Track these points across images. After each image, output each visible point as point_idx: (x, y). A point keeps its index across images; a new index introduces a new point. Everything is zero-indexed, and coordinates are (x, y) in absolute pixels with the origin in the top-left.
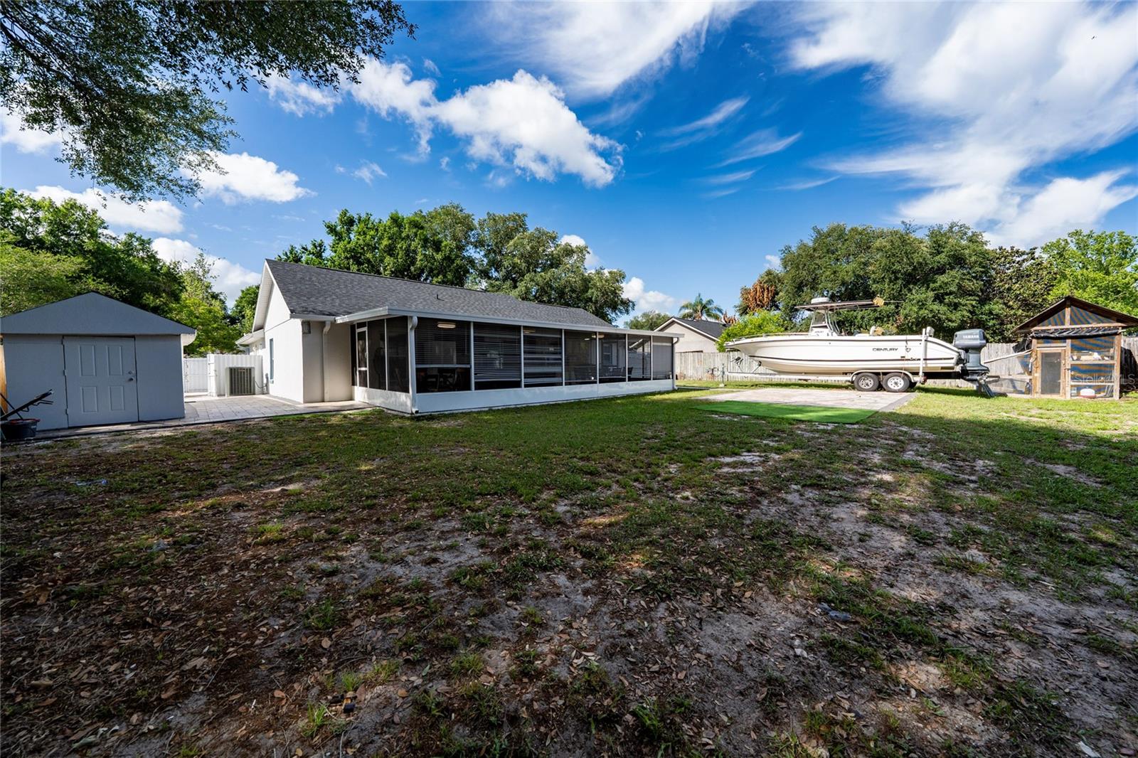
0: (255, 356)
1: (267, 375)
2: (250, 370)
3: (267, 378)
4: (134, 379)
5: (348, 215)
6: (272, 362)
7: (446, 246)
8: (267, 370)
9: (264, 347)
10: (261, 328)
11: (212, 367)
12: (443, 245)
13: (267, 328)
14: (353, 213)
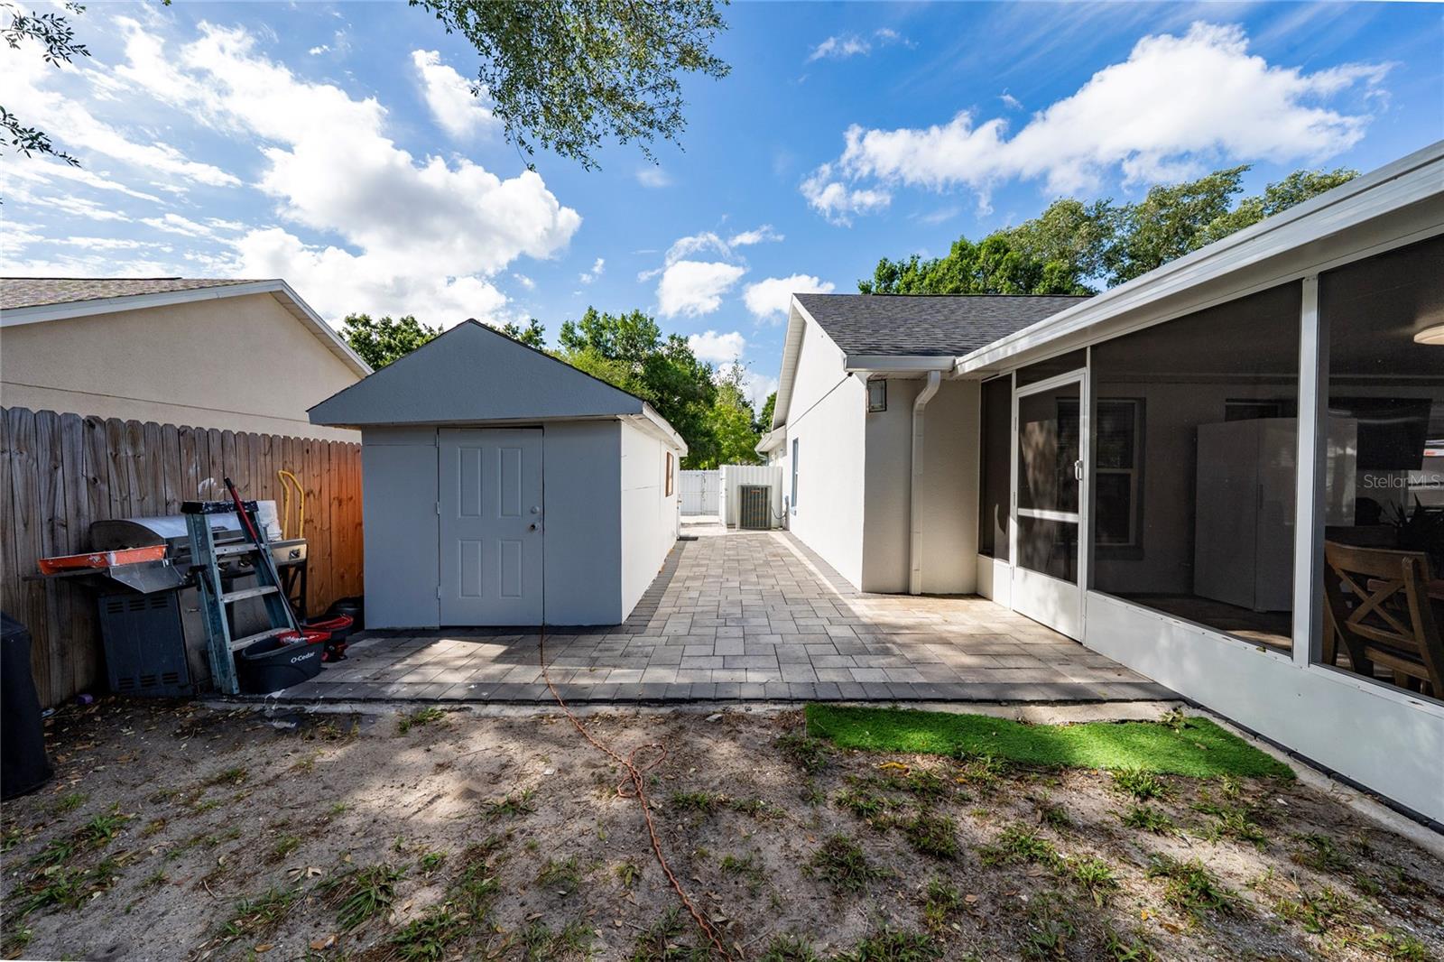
0: (774, 468)
1: (787, 499)
2: (765, 490)
3: (787, 504)
4: (538, 525)
5: (888, 265)
6: (795, 477)
7: (1052, 271)
8: (787, 492)
9: (785, 454)
10: (782, 423)
11: (723, 485)
12: (1045, 270)
13: (789, 423)
14: (894, 261)
